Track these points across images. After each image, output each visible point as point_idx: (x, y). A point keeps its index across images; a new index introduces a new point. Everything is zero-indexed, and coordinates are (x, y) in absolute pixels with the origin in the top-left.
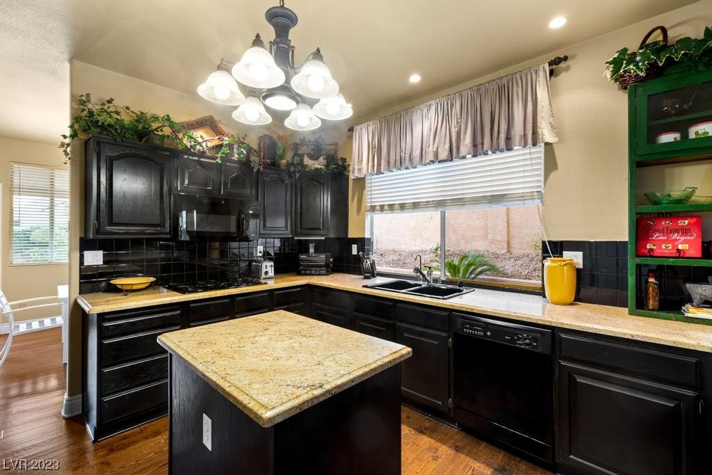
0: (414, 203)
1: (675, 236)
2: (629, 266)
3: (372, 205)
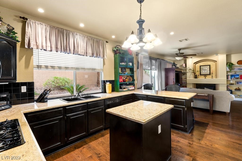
1: (121, 79)
2: (119, 84)
3: (39, 65)
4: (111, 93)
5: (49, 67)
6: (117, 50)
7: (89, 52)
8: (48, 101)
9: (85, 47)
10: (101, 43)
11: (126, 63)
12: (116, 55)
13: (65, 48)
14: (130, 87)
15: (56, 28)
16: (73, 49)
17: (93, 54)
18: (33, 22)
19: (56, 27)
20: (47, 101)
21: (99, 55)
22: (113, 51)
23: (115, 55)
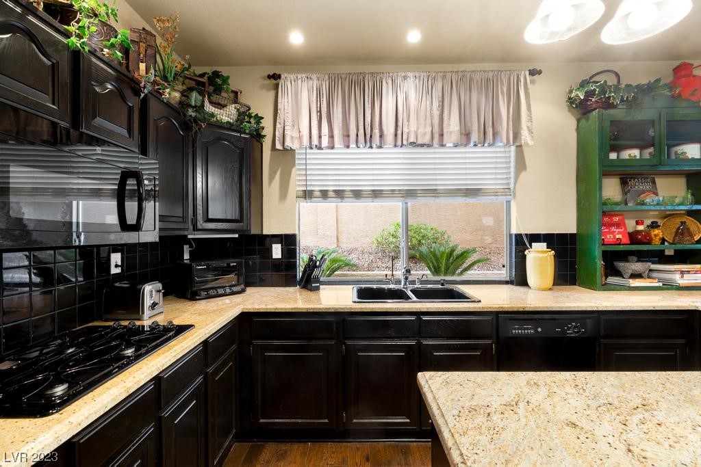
0: (373, 191)
1: (613, 229)
2: (597, 252)
3: (308, 189)
4: (550, 289)
5: (331, 194)
6: (590, 94)
7: (451, 130)
8: (321, 286)
9: (436, 113)
10: (502, 84)
11: (651, 150)
12: (587, 120)
13: (368, 131)
14: (682, 273)
15: (343, 76)
16: (392, 129)
17: (466, 135)
18: (292, 78)
19: (343, 74)
20: (317, 289)
21: (495, 134)
22: (572, 103)
23: (583, 121)
